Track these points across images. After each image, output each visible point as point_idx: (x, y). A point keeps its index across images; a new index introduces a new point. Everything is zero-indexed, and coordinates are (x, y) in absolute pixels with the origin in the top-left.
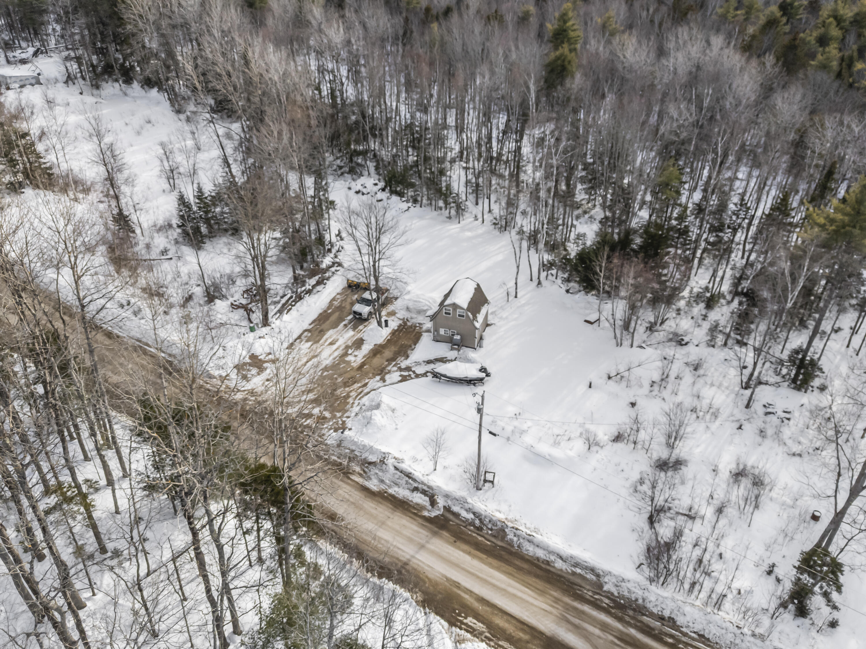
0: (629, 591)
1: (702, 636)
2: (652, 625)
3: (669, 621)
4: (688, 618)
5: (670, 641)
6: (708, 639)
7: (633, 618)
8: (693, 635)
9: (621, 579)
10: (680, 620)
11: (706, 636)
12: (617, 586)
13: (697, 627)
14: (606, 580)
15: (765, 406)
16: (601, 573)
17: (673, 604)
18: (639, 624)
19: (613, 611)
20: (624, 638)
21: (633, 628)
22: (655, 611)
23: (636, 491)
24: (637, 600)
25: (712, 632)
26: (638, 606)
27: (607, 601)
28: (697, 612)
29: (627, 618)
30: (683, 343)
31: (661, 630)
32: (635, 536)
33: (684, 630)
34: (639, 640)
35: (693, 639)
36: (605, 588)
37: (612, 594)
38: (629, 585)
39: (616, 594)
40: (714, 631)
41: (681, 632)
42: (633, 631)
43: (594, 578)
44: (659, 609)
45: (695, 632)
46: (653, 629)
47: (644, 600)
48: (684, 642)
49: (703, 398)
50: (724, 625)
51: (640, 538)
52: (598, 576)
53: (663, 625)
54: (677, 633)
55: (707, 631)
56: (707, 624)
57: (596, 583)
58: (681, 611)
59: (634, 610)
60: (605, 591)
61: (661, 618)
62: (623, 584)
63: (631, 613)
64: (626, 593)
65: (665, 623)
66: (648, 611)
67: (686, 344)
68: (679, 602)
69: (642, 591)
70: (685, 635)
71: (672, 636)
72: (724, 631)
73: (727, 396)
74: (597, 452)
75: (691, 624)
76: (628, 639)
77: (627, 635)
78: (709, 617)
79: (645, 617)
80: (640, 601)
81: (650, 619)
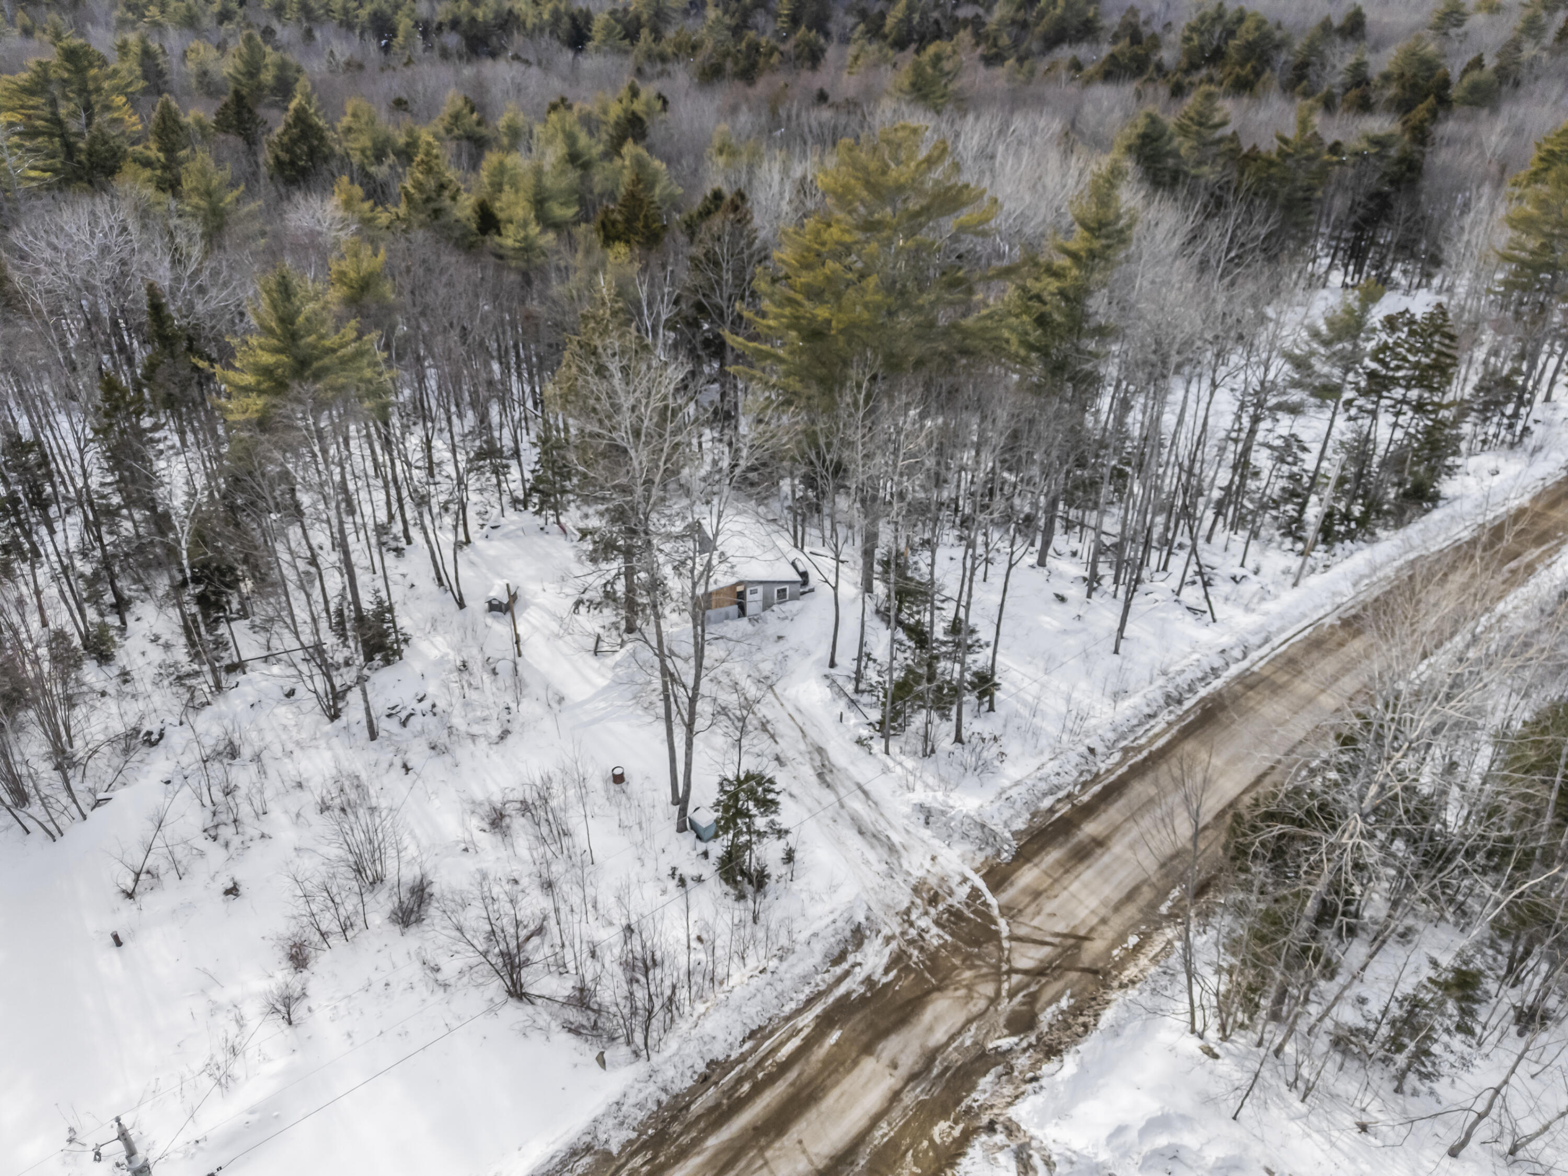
0: (640, 1106)
1: (752, 1035)
2: (711, 1103)
3: (713, 1071)
4: (721, 1036)
5: (746, 1087)
6: (761, 1028)
7: (687, 1129)
8: (748, 1045)
9: (615, 1107)
10: (718, 1052)
11: (755, 1027)
12: (622, 1123)
13: (738, 1033)
14: (603, 1137)
15: (389, 716)
16: (588, 1139)
17: (692, 1044)
18: (702, 1125)
19: (662, 1159)
20: (720, 1164)
21: (704, 1139)
22: (689, 1083)
23: (445, 986)
24: (659, 1103)
25: (754, 1016)
26: (669, 1108)
27: (638, 1161)
28: (717, 1016)
29: (685, 1140)
30: (154, 737)
31: (724, 1093)
32: (536, 1037)
33: (734, 1055)
34: (732, 1140)
35: (754, 1050)
36: (615, 1149)
37: (630, 1142)
38: (631, 1100)
39: (633, 1135)
40: (753, 1011)
41: (739, 1061)
42: (713, 1142)
43: (588, 1160)
44: (689, 1073)
45: (744, 1041)
46: (718, 1105)
47: (665, 1090)
48: (755, 1067)
49: (308, 780)
50: (752, 989)
51: (545, 1031)
52: (588, 1149)
53: (716, 1083)
54: (737, 1069)
55: (748, 1021)
56: (740, 1013)
57: (597, 1161)
58: (706, 1039)
59: (674, 1118)
60: (620, 1153)
61: (704, 1079)
62: (624, 1108)
63: (676, 1128)
64: (641, 1115)
65: (714, 1078)
66: (684, 1096)
67: (161, 736)
68: (693, 1032)
69: (651, 1083)
70: (743, 1058)
71: (739, 1081)
72: (759, 996)
73: (330, 748)
74: (310, 1010)
75: (730, 1039)
76: (724, 1158)
77: (716, 1155)
78: (731, 1002)
79: (693, 1107)
80: (664, 1098)
81: (699, 1101)
